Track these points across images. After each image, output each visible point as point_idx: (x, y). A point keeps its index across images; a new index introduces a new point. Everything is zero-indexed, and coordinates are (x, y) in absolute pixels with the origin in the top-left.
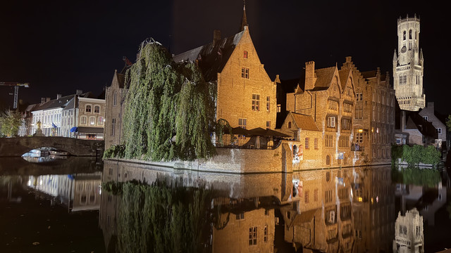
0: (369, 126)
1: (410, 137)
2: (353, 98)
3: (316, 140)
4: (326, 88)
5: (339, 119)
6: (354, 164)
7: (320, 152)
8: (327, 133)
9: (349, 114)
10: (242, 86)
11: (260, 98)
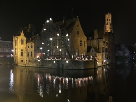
0: (110, 51)
1: (119, 53)
6: (108, 64)
7: (101, 60)
10: (77, 37)
11: (82, 42)
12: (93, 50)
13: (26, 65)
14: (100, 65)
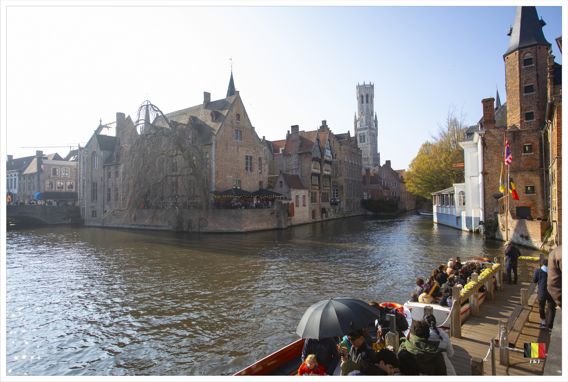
2: (331, 158)
3: (304, 196)
5: (321, 178)
7: (307, 208)
8: (312, 191)
9: (329, 173)
10: (236, 148)
11: (253, 160)
12: (283, 180)
13: (105, 225)
14: (301, 222)
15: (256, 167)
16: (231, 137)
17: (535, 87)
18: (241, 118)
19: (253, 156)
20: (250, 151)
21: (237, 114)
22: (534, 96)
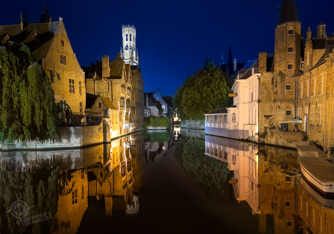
0: (135, 105)
1: (151, 111)
2: (131, 86)
4: (120, 78)
5: (125, 101)
6: (130, 132)
7: (118, 125)
8: (121, 110)
9: (129, 97)
10: (61, 71)
11: (75, 83)
14: (115, 137)
15: (77, 90)
16: (58, 61)
17: (294, 49)
18: (64, 44)
19: (75, 80)
20: (73, 75)
21: (61, 40)
22: (293, 54)
